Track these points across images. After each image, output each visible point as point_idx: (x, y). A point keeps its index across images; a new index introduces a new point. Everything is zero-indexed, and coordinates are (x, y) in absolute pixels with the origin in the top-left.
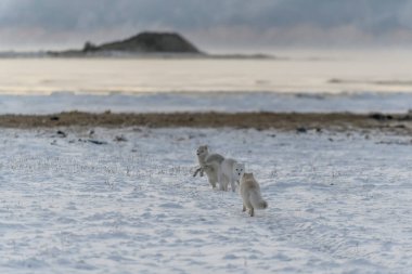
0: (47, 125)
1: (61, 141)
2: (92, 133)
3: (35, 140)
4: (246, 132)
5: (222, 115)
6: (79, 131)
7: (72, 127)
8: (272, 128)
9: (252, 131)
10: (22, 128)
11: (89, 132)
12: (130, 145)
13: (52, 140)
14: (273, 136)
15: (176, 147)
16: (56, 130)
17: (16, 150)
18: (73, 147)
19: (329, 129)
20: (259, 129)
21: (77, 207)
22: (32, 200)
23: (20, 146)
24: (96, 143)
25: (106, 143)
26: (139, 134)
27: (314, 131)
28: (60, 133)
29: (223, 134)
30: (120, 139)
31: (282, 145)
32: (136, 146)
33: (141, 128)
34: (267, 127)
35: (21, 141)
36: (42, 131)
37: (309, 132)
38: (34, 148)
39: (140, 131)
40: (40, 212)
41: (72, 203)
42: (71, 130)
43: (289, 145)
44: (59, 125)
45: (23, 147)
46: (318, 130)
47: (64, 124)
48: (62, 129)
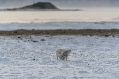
0: (13, 35)
1: (21, 41)
2: (31, 37)
3: (11, 40)
4: (87, 37)
5: (74, 31)
6: (26, 37)
7: (23, 35)
8: (95, 35)
9: (88, 36)
10: (5, 36)
11: (29, 37)
12: (47, 42)
13: (18, 41)
14: (97, 38)
15: (64, 43)
16: (17, 36)
17: (5, 45)
18: (26, 43)
19: (117, 36)
20: (91, 36)
21: (44, 73)
22: (23, 69)
23: (6, 43)
24: (34, 41)
25: (38, 42)
26: (48, 38)
27: (112, 36)
28: (19, 37)
29: (78, 37)
30: (43, 40)
31: (103, 42)
32: (49, 43)
33: (48, 35)
34: (93, 35)
35: (6, 41)
36: (13, 37)
37: (110, 36)
38: (12, 44)
39: (48, 36)
40: (29, 76)
41: (40, 71)
42: (23, 36)
43: (106, 42)
44: (18, 34)
45: (8, 43)
46: (113, 36)
47: (20, 34)
48: (19, 36)
